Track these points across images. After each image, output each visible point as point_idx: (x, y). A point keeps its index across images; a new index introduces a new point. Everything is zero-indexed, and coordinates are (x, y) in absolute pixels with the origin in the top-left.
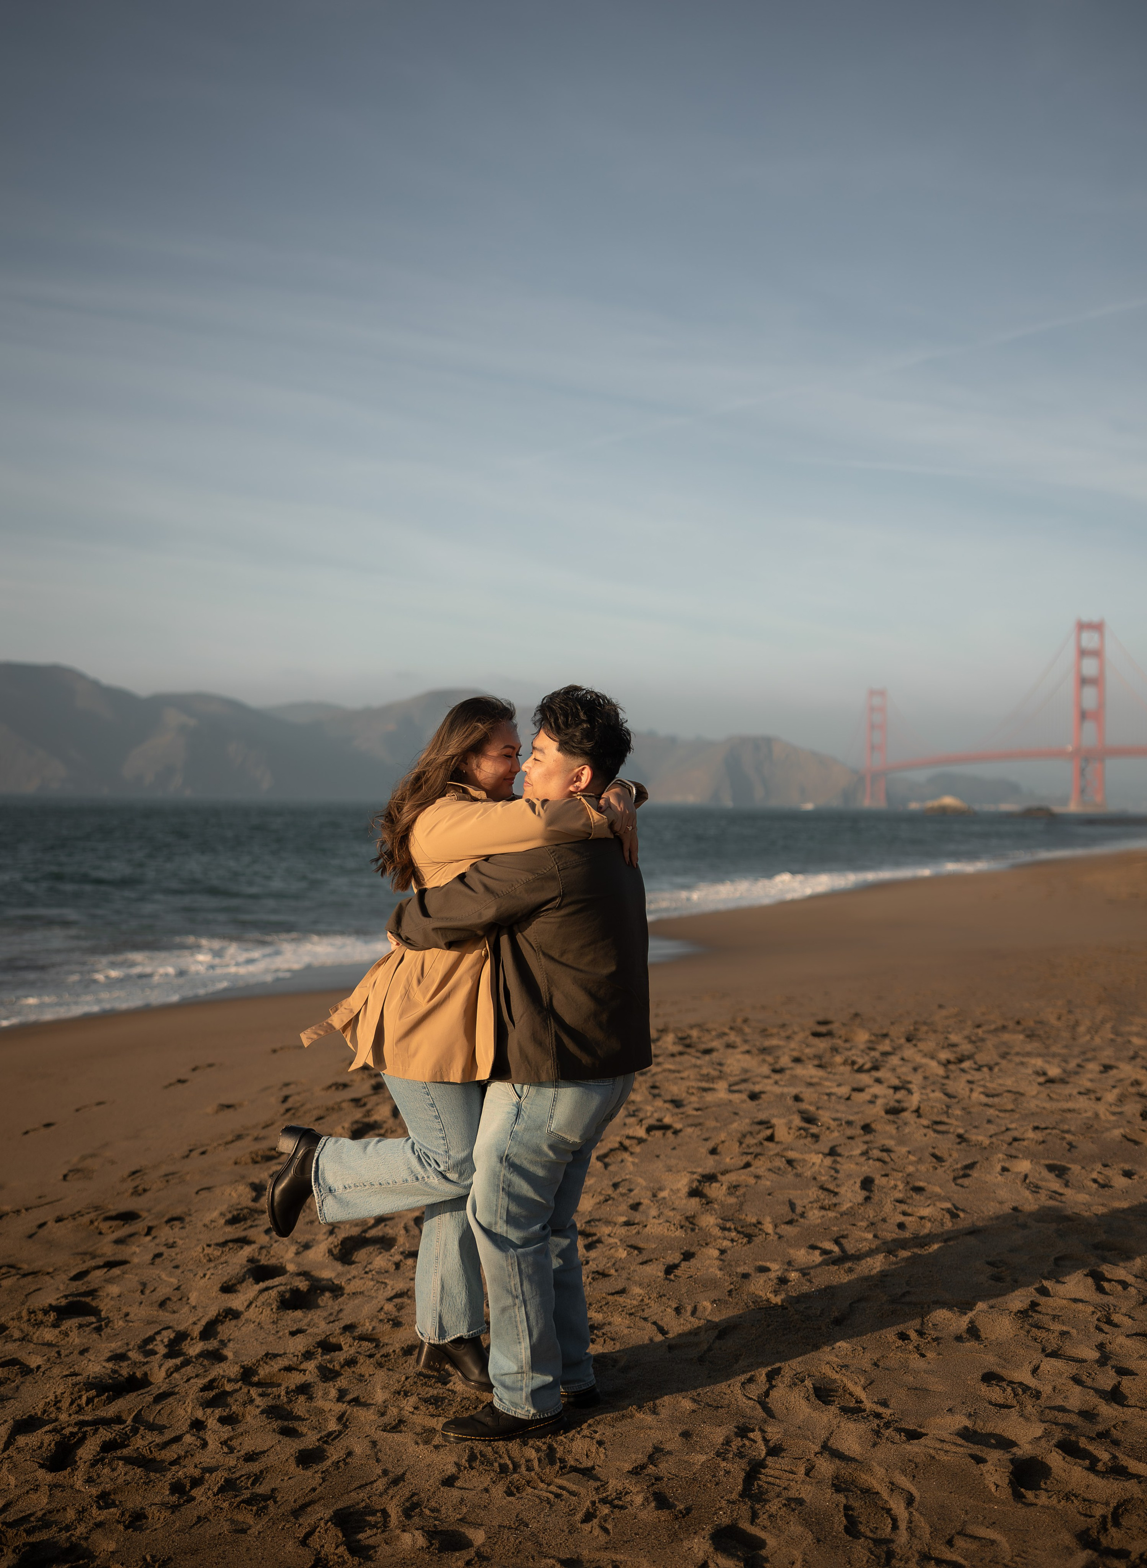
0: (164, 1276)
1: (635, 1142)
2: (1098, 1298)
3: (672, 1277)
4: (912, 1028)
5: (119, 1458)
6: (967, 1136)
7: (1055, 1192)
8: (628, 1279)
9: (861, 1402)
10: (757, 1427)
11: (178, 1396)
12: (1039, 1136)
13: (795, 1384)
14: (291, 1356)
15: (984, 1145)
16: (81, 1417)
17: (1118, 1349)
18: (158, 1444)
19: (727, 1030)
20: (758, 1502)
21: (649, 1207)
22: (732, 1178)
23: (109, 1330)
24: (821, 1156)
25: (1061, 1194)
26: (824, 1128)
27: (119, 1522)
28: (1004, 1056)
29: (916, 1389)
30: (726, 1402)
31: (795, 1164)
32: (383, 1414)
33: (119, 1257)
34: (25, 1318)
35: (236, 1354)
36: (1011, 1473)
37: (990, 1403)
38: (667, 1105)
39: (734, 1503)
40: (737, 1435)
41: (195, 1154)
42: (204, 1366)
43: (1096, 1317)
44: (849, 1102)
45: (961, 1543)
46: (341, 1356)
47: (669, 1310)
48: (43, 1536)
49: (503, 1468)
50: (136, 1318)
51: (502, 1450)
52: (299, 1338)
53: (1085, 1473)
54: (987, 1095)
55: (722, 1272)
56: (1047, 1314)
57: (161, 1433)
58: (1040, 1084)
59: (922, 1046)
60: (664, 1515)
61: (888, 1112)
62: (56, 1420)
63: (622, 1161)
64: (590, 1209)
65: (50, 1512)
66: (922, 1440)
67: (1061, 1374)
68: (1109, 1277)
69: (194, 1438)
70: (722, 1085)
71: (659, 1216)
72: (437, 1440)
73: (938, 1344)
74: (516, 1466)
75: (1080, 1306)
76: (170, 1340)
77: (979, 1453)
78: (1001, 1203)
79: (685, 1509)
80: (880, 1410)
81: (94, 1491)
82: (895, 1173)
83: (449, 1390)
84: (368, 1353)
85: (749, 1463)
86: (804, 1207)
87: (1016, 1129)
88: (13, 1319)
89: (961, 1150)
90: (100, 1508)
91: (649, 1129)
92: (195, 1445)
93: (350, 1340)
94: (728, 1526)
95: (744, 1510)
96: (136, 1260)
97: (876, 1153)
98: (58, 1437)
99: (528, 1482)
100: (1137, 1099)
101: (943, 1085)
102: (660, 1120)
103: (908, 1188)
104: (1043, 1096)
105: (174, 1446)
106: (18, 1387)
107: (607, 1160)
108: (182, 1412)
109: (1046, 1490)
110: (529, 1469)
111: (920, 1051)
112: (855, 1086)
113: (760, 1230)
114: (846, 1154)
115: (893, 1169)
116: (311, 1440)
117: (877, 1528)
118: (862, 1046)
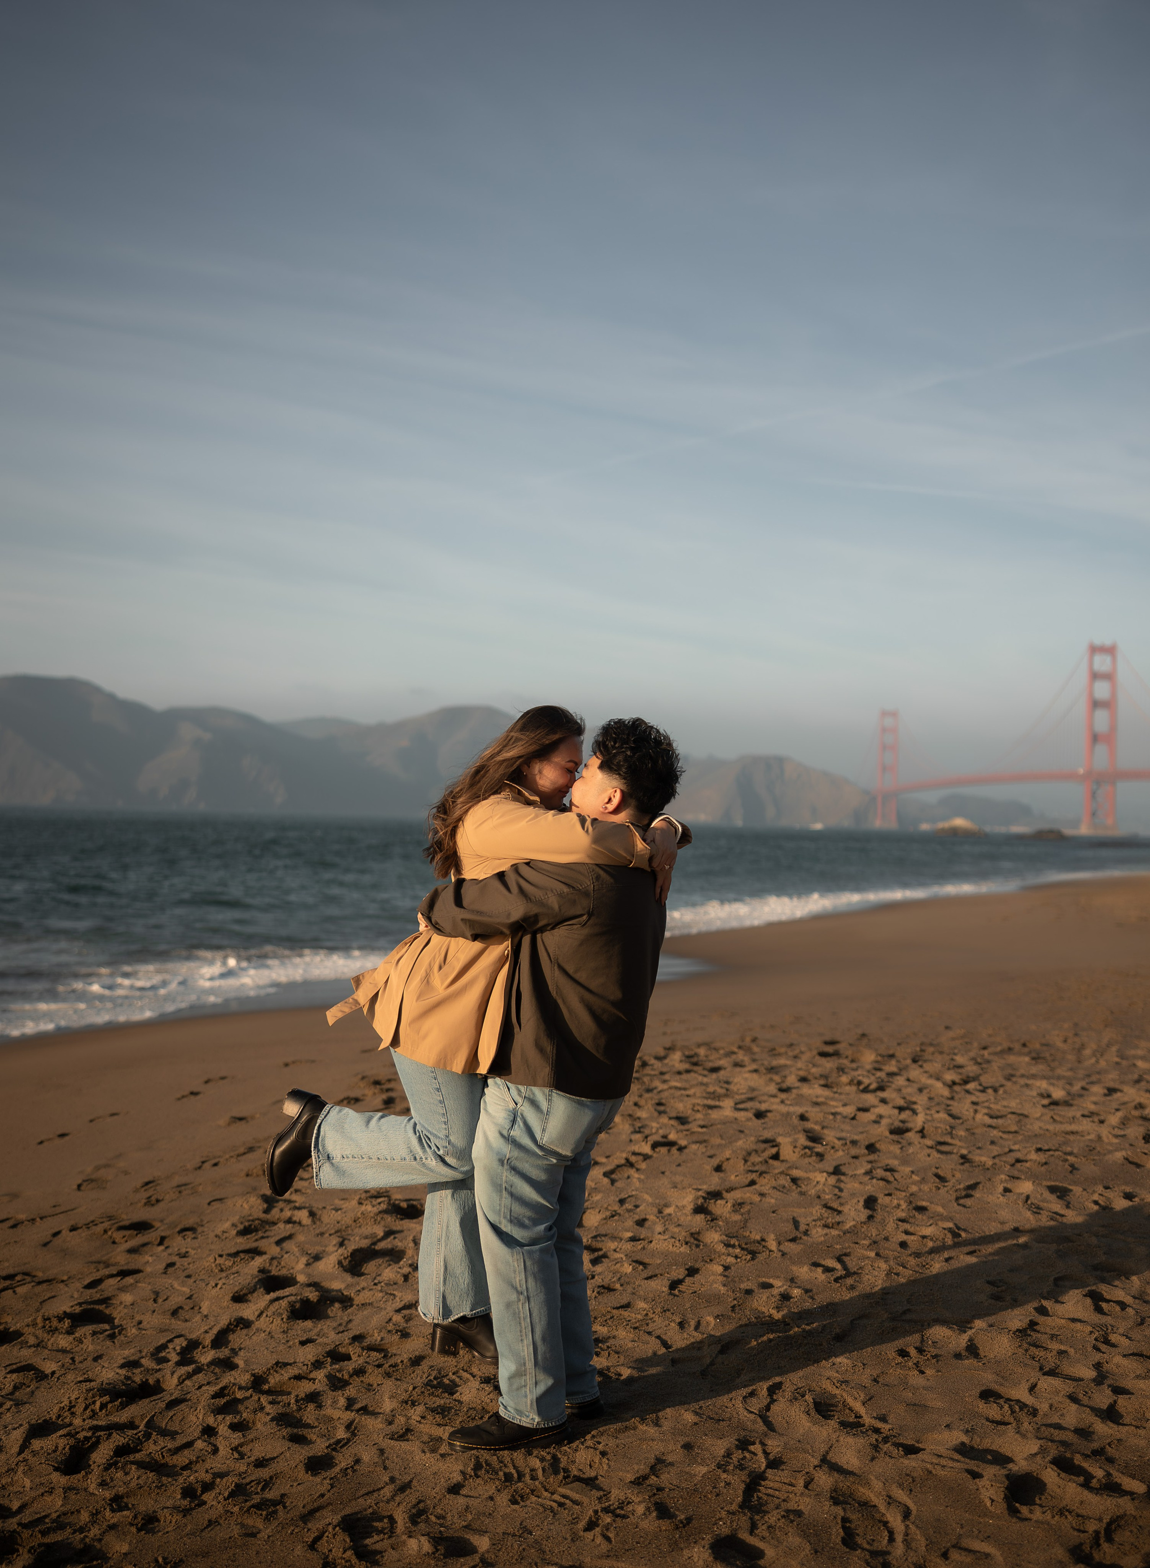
0: (176, 1286)
1: (641, 1158)
2: (1097, 1318)
3: (676, 1292)
4: (918, 1049)
5: (132, 1463)
6: (970, 1156)
7: (1056, 1213)
8: (633, 1293)
9: (861, 1417)
10: (758, 1440)
11: (190, 1403)
12: (1041, 1157)
13: (796, 1399)
14: (301, 1365)
15: (987, 1166)
16: (95, 1422)
17: (1114, 1368)
18: (170, 1450)
19: (736, 1050)
20: (758, 1513)
21: (654, 1223)
22: (737, 1195)
23: (122, 1338)
24: (825, 1174)
25: (1062, 1216)
26: (828, 1147)
27: (131, 1525)
28: (1009, 1078)
29: (915, 1405)
30: (728, 1415)
31: (799, 1182)
32: (390, 1423)
33: (132, 1267)
34: (40, 1325)
35: (246, 1362)
36: (1006, 1488)
37: (988, 1419)
38: (673, 1122)
39: (733, 1513)
40: (738, 1447)
41: (207, 1165)
42: (215, 1374)
43: (1094, 1336)
44: (854, 1122)
45: (955, 1555)
46: (350, 1366)
47: (673, 1324)
48: (58, 1537)
49: (508, 1477)
50: (148, 1326)
51: (507, 1460)
52: (309, 1347)
53: (1079, 1489)
54: (991, 1117)
55: (726, 1288)
56: (1046, 1333)
57: (173, 1439)
58: (1044, 1106)
59: (927, 1067)
60: (665, 1524)
61: (892, 1132)
62: (71, 1424)
63: (628, 1177)
64: (596, 1224)
65: (65, 1514)
66: (920, 1455)
67: (1057, 1392)
68: (1108, 1297)
69: (205, 1444)
70: (728, 1103)
71: (664, 1232)
72: (444, 1449)
73: (937, 1361)
74: (521, 1476)
75: (1078, 1326)
76: (182, 1348)
77: (975, 1469)
78: (1002, 1223)
79: (686, 1519)
80: (879, 1425)
81: (108, 1494)
82: (898, 1193)
83: (455, 1400)
84: (377, 1363)
85: (749, 1475)
86: (808, 1225)
87: (1019, 1150)
88: (28, 1326)
89: (964, 1170)
90: (113, 1511)
91: (655, 1146)
92: (207, 1451)
93: (359, 1350)
94: (728, 1536)
95: (744, 1520)
96: (149, 1269)
97: (880, 1173)
98: (72, 1441)
99: (533, 1491)
100: (1140, 1122)
101: (948, 1106)
102: (665, 1137)
103: (911, 1207)
104: (1047, 1118)
105: (186, 1452)
106: (33, 1392)
107: (613, 1176)
108: (194, 1419)
109: (1041, 1506)
110: (534, 1478)
111: (926, 1072)
112: (861, 1106)
113: (764, 1247)
114: (851, 1173)
115: (896, 1189)
116: (320, 1447)
117: (873, 1540)
118: (868, 1067)
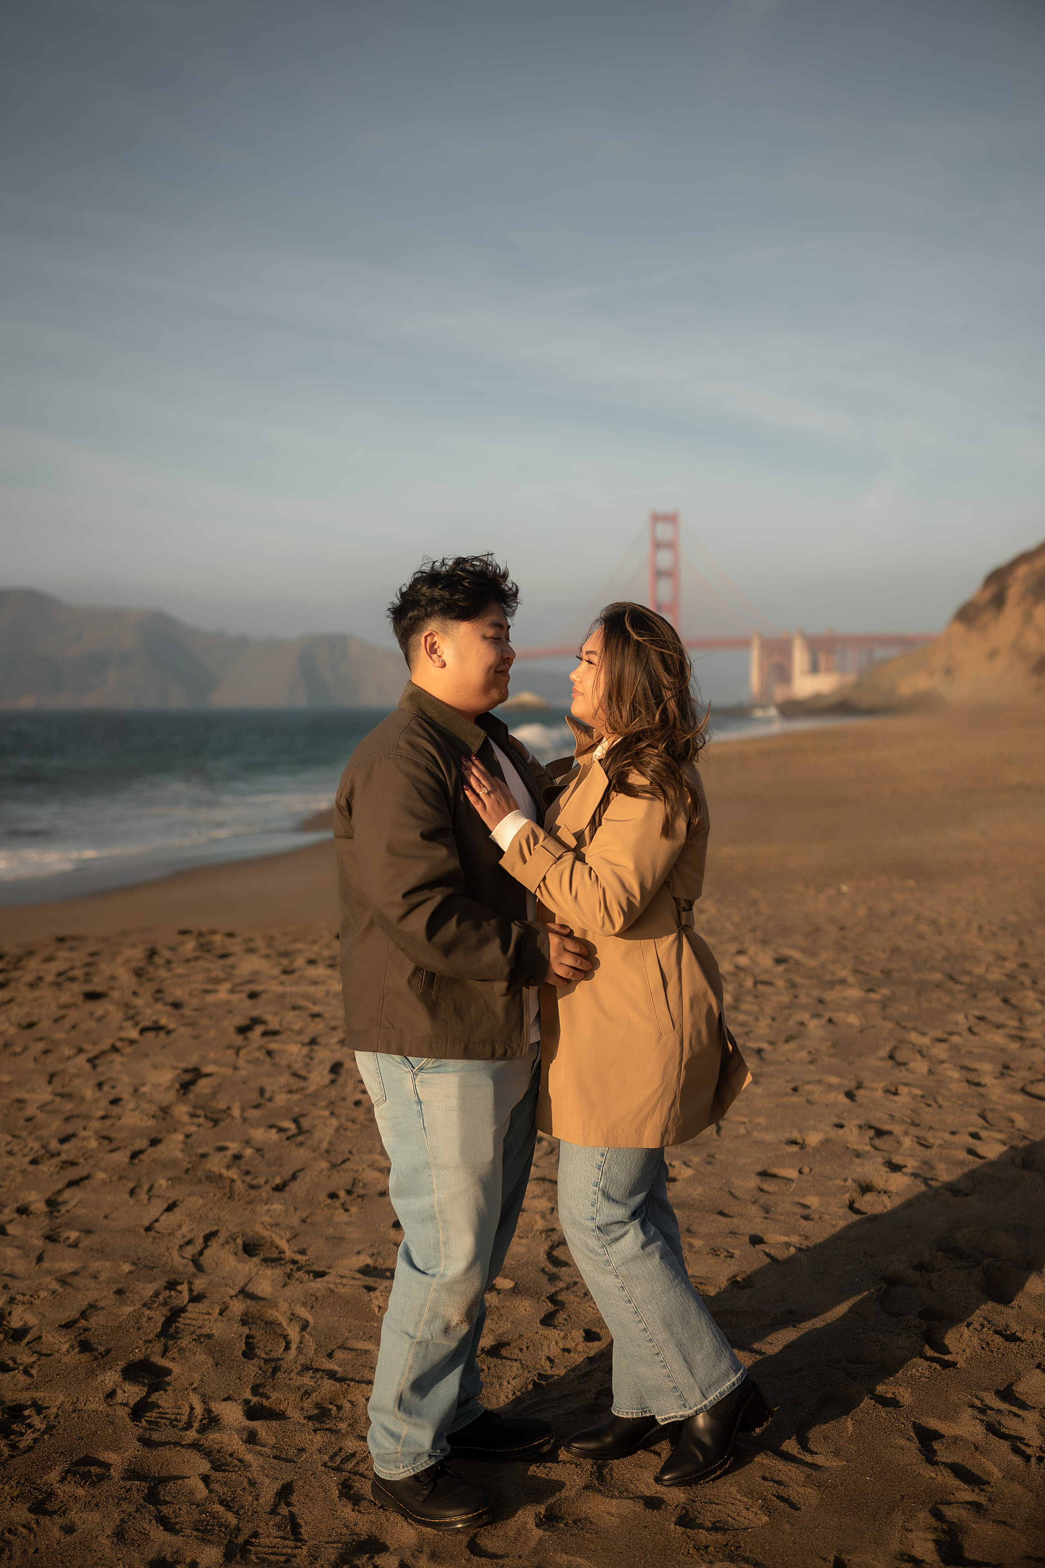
1: (126, 1044)
8: (95, 1166)
10: (185, 1280)
13: (228, 1243)
20: (172, 1339)
24: (299, 1046)
29: (333, 1238)
38: (168, 1008)
39: (150, 1341)
40: (166, 1288)
45: (339, 1355)
55: (183, 1154)
60: (84, 1357)
63: (112, 1062)
66: (326, 1278)
73: (362, 1200)
77: (371, 1283)
79: (106, 1351)
80: (299, 1257)
85: (171, 1310)
86: (273, 1092)
91: (143, 1031)
94: (141, 1361)
95: (158, 1347)
102: (156, 1022)
117: (271, 1351)
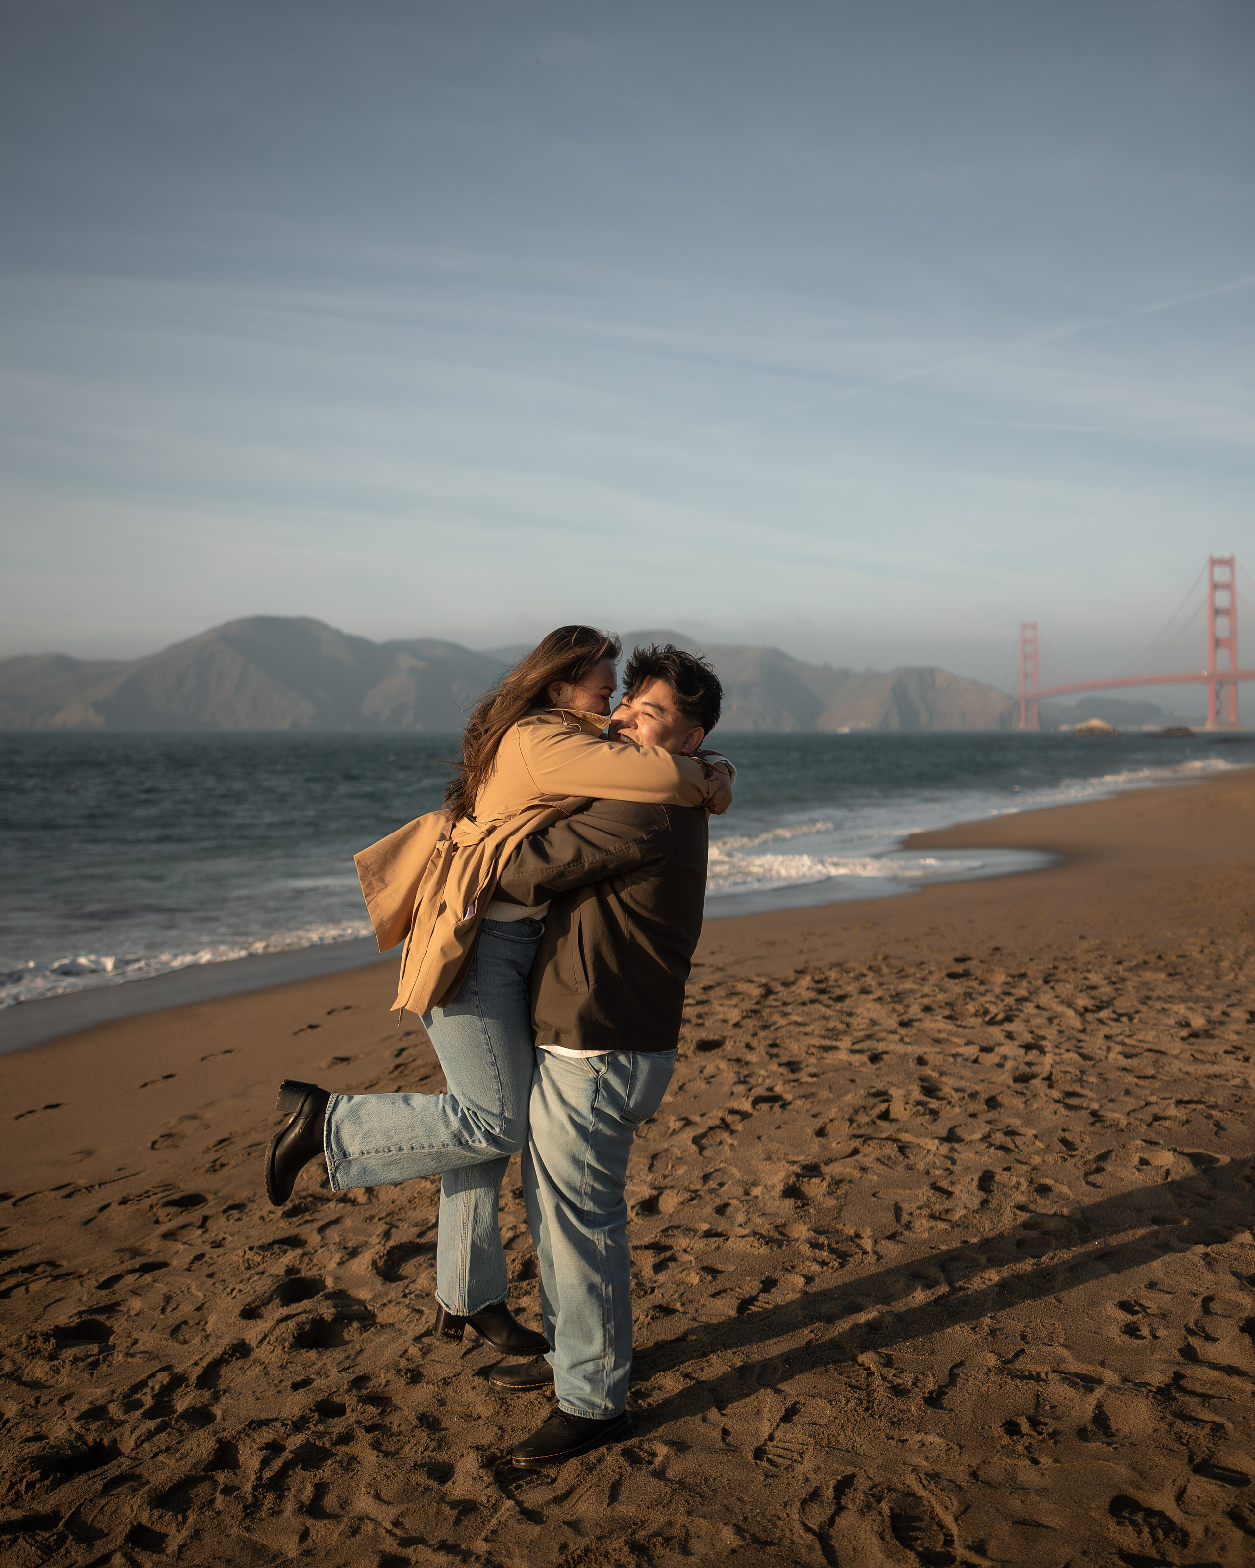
1: (738, 1117)
3: (745, 1316)
4: (1050, 965)
6: (1101, 1113)
7: (1202, 1195)
8: (695, 1319)
9: (951, 1541)
12: (1183, 1113)
13: (869, 1507)
15: (1120, 1126)
21: (737, 1210)
22: (836, 1169)
24: (937, 1140)
26: (944, 1102)
28: (1145, 1001)
30: (779, 1534)
31: (908, 1151)
38: (781, 1069)
44: (975, 1066)
54: (1125, 1056)
56: (1195, 1395)
58: (1182, 1039)
59: (1059, 989)
61: (1016, 1080)
63: (720, 1143)
64: (671, 1211)
67: (1214, 1506)
70: (845, 1043)
71: (745, 1224)
73: (1056, 1442)
78: (1137, 1210)
82: (1018, 1166)
86: (911, 1214)
87: (1157, 1103)
89: (1094, 1133)
91: (757, 1101)
93: (355, 1401)
97: (999, 1137)
101: (1079, 1041)
102: (770, 1089)
103: (1032, 1188)
104: (1186, 1056)
107: (703, 1142)
111: (1057, 996)
112: (985, 1043)
113: (856, 1247)
114: (966, 1138)
115: (1016, 1161)
118: (998, 990)
